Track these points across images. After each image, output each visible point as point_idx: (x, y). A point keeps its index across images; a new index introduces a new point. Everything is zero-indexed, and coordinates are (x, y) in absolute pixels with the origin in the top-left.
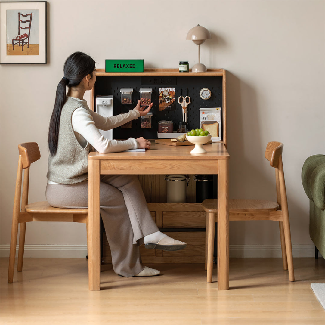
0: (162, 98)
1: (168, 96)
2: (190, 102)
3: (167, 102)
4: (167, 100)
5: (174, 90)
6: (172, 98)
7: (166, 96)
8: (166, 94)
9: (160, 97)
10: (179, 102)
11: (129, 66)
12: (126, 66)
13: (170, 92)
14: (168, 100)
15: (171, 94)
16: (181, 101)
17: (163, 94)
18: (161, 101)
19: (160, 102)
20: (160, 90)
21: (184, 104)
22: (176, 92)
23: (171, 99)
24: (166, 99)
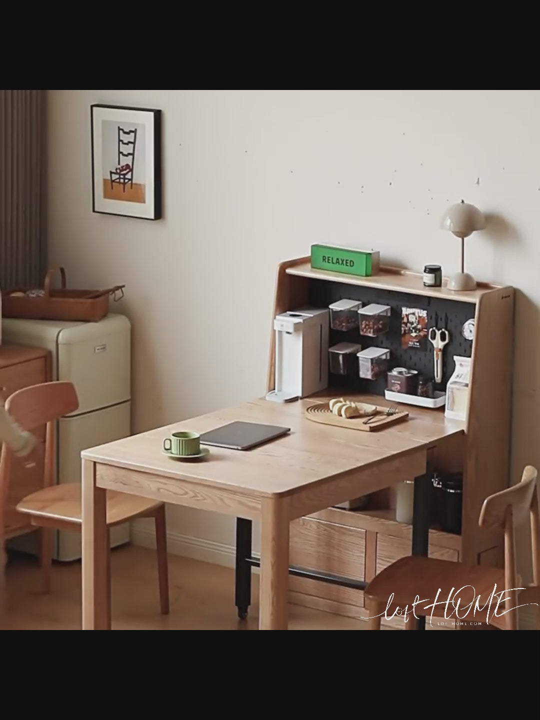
0: (406, 325)
1: (415, 325)
2: (447, 341)
3: (414, 334)
4: (413, 331)
5: (425, 315)
6: (422, 329)
7: (412, 324)
8: (412, 319)
9: (404, 323)
10: (430, 338)
11: (344, 262)
12: (341, 262)
13: (419, 317)
14: (415, 332)
15: (421, 321)
16: (434, 338)
17: (408, 319)
18: (405, 330)
19: (403, 332)
20: (405, 311)
21: (438, 344)
22: (428, 319)
23: (420, 330)
24: (413, 328)
